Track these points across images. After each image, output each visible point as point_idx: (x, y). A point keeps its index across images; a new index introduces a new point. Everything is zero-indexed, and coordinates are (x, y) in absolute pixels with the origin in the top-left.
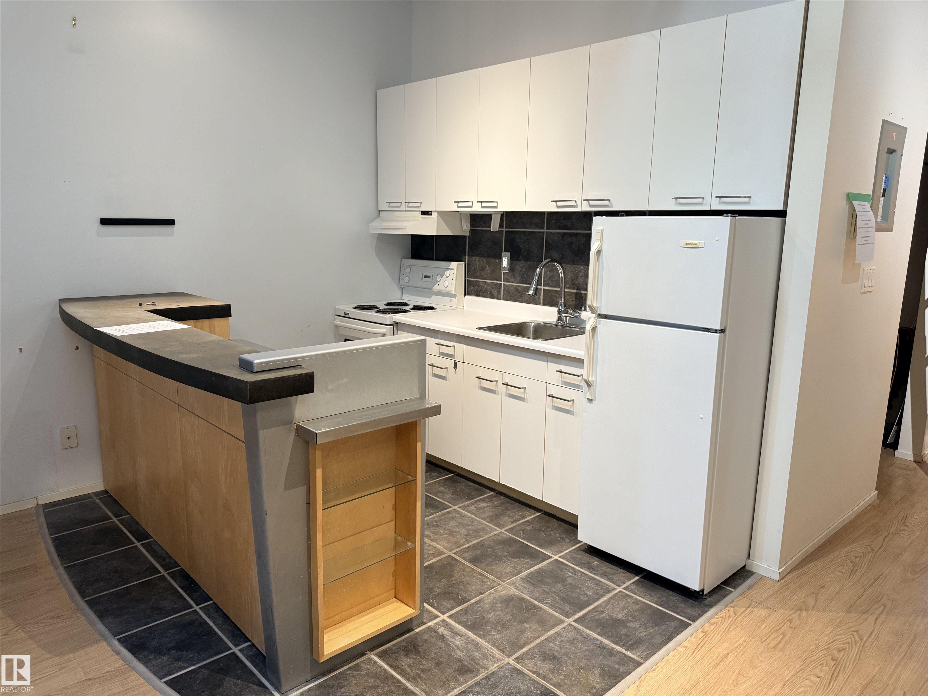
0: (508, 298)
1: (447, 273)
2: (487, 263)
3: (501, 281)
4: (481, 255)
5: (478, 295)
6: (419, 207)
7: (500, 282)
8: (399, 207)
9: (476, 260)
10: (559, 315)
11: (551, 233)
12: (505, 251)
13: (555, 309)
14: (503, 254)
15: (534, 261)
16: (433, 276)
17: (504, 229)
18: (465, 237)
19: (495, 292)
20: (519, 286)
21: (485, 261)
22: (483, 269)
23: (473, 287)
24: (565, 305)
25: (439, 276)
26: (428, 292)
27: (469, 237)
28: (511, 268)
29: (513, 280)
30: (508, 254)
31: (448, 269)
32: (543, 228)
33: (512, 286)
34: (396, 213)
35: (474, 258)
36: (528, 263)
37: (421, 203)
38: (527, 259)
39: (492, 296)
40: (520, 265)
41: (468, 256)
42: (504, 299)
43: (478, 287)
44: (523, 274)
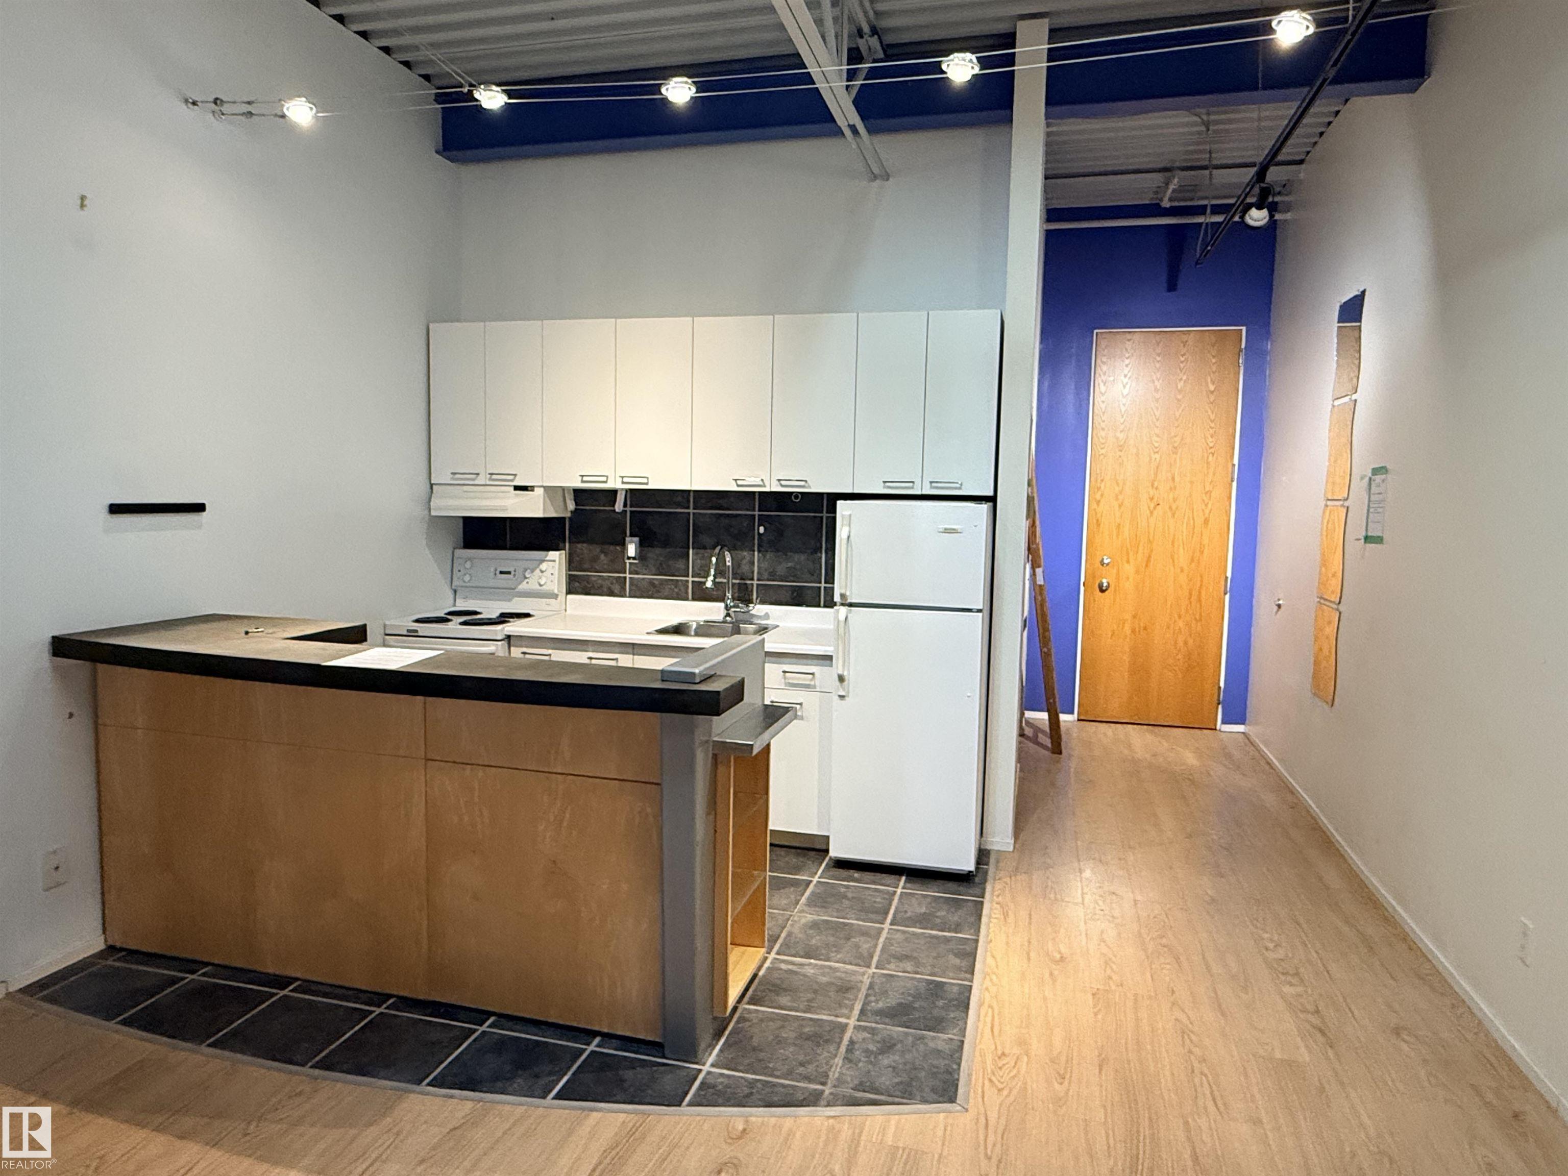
0: (638, 593)
1: (544, 566)
2: (602, 552)
3: (625, 573)
4: (591, 541)
5: (587, 593)
6: (512, 481)
7: (624, 575)
8: (473, 480)
9: (583, 548)
10: (726, 612)
11: (700, 514)
12: (632, 535)
13: (722, 605)
14: (628, 539)
15: (676, 547)
16: (515, 571)
17: (628, 509)
18: (564, 518)
19: (616, 588)
20: (654, 579)
21: (598, 550)
22: (595, 559)
23: (580, 583)
24: (733, 599)
25: (529, 571)
26: (511, 592)
27: (570, 518)
28: (641, 556)
29: (645, 572)
30: (636, 539)
31: (543, 561)
32: (688, 508)
33: (643, 579)
34: (465, 488)
35: (579, 546)
36: (668, 550)
37: (515, 475)
38: (665, 544)
39: (611, 594)
40: (654, 553)
41: (570, 542)
42: (630, 596)
43: (588, 582)
44: (661, 564)
